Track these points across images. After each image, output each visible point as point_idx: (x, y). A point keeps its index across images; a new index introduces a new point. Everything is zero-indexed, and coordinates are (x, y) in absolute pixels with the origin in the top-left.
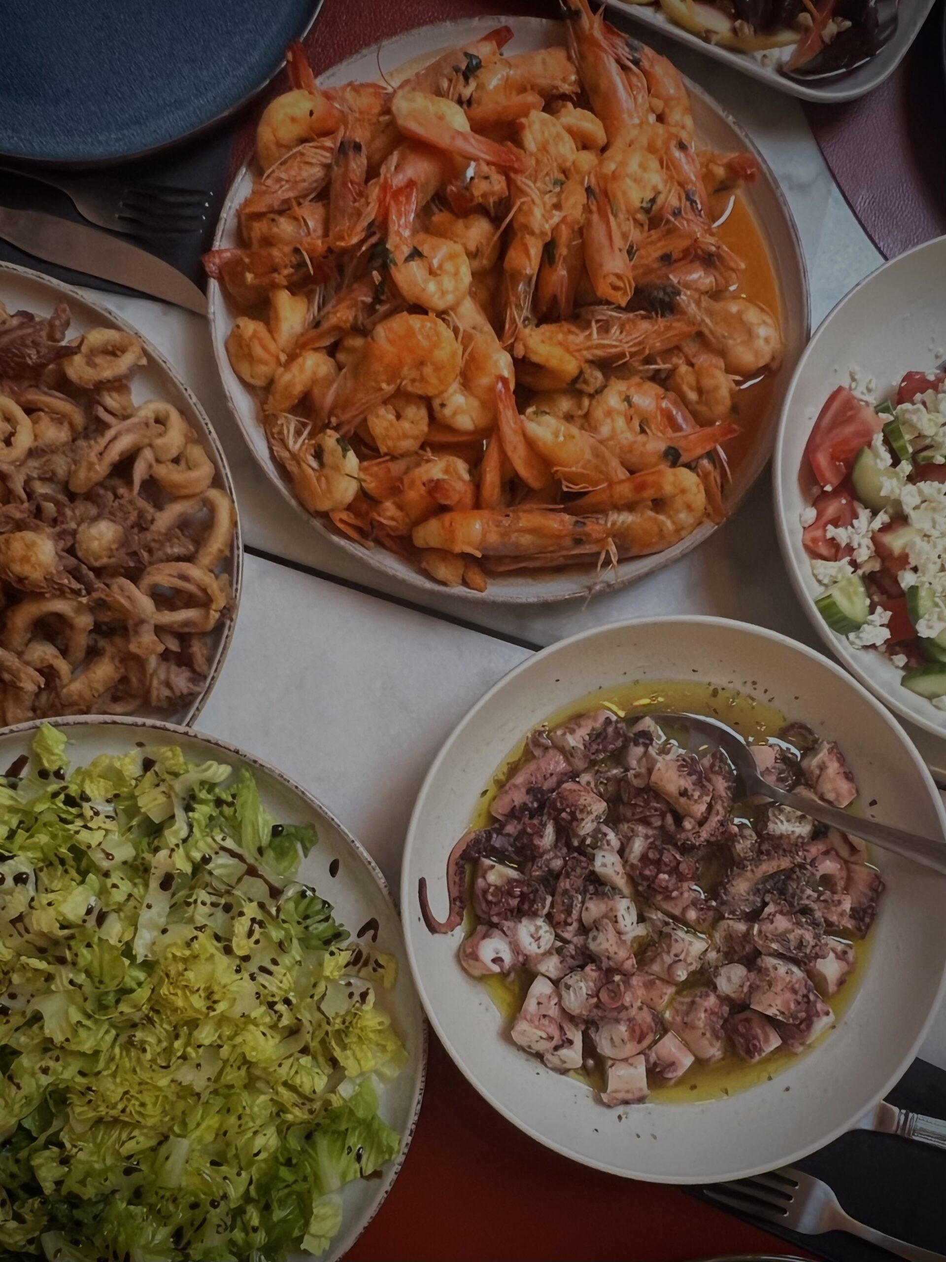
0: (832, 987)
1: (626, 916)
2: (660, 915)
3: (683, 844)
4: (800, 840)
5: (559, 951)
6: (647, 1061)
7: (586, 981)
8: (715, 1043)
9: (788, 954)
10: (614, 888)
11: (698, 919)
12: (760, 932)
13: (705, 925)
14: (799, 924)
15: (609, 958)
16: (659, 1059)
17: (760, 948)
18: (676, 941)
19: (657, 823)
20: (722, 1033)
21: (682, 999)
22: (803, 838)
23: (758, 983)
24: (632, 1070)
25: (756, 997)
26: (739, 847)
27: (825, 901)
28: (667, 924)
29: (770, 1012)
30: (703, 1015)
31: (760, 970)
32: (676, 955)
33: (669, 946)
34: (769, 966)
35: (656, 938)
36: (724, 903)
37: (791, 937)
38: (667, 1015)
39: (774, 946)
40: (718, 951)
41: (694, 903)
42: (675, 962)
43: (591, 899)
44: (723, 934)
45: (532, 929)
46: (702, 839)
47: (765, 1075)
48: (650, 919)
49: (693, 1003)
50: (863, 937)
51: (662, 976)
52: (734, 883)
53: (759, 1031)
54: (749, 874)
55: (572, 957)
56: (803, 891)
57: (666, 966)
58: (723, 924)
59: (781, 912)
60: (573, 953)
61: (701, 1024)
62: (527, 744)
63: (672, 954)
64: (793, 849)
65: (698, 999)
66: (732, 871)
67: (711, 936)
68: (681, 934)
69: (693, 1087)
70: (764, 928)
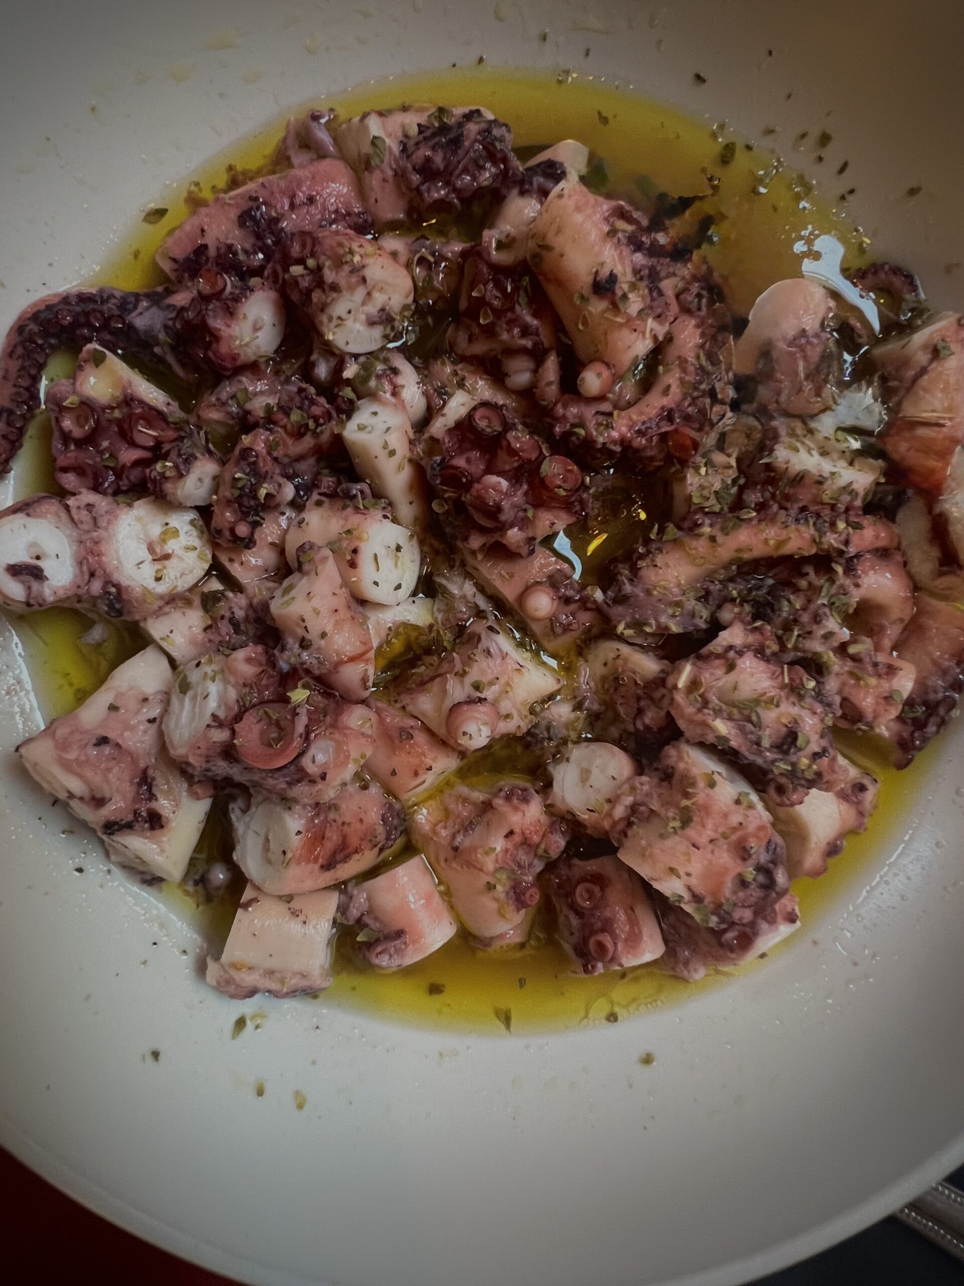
0: (812, 858)
1: (386, 563)
2: (469, 588)
3: (567, 435)
4: (846, 498)
5: (209, 601)
6: (343, 909)
7: (226, 682)
8: (510, 910)
9: (749, 755)
10: (378, 494)
11: (552, 620)
12: (694, 684)
13: (564, 642)
14: (795, 690)
15: (304, 644)
16: (371, 911)
17: (682, 724)
18: (488, 653)
19: (521, 377)
20: (534, 896)
21: (464, 790)
22: (853, 493)
23: (655, 805)
24: (295, 926)
25: (641, 834)
26: (692, 479)
27: (856, 659)
28: (480, 614)
29: (670, 887)
30: (499, 844)
31: (667, 776)
32: (477, 687)
33: (469, 660)
34: (695, 771)
35: (447, 637)
36: (621, 600)
37: (769, 716)
38: (423, 817)
39: (722, 727)
40: (578, 707)
41: (554, 582)
42: (470, 701)
43: (319, 504)
44: (600, 670)
45: (156, 530)
46: (615, 434)
47: (601, 1007)
48: (445, 592)
49: (487, 807)
50: (902, 766)
51: (434, 726)
52: (659, 560)
53: (622, 916)
54: (700, 546)
55: (234, 624)
56: (817, 619)
57: (448, 704)
58: (607, 650)
59: (760, 652)
60: (240, 614)
61: (490, 864)
62: (285, 140)
63: (469, 680)
64: (826, 513)
65: (499, 802)
66: (661, 531)
67: (569, 669)
68: (503, 642)
69: (435, 989)
70: (706, 677)
